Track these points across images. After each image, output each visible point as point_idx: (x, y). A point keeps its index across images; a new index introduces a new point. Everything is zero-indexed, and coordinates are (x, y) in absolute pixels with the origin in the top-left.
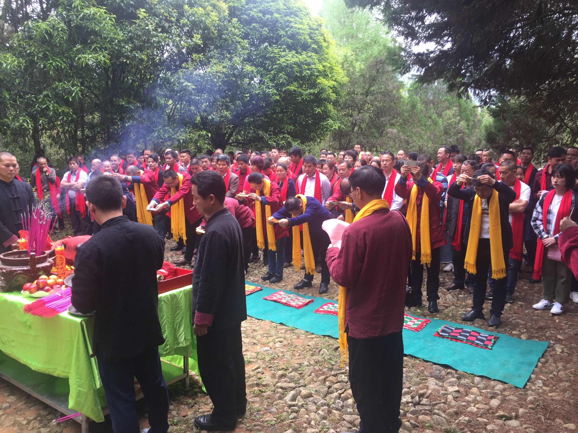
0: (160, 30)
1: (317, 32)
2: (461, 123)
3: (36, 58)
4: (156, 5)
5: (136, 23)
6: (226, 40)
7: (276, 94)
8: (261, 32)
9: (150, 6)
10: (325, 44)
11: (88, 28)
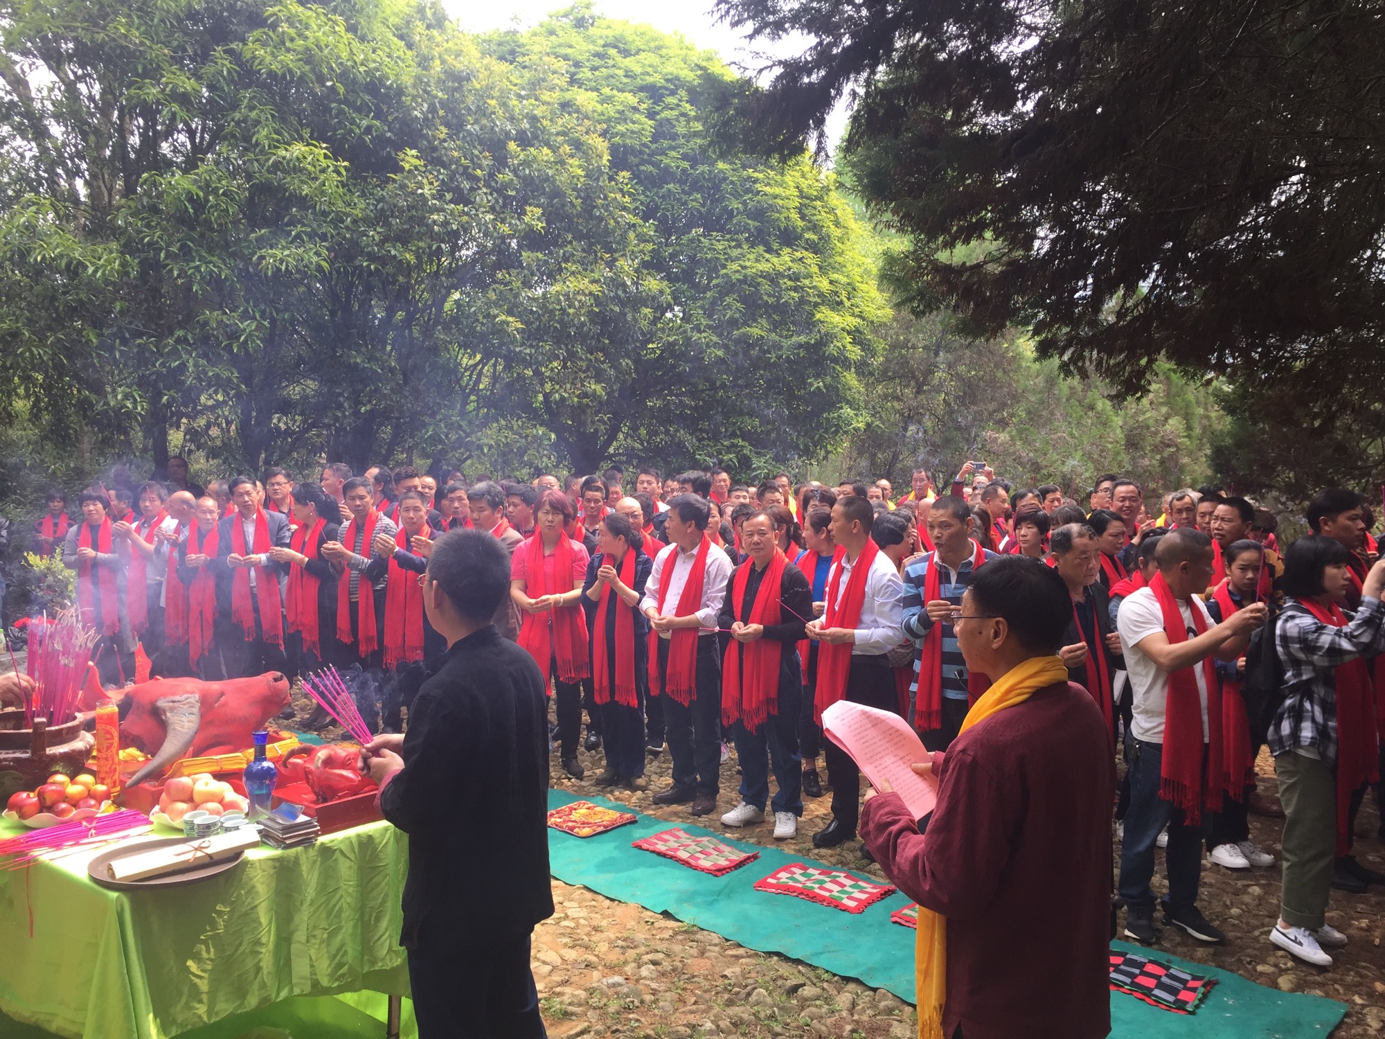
0: (448, 196)
1: (818, 203)
2: (1171, 421)
3: (162, 255)
4: (445, 141)
5: (394, 181)
6: (601, 219)
7: (716, 345)
8: (686, 203)
9: (429, 142)
10: (835, 232)
11: (286, 190)
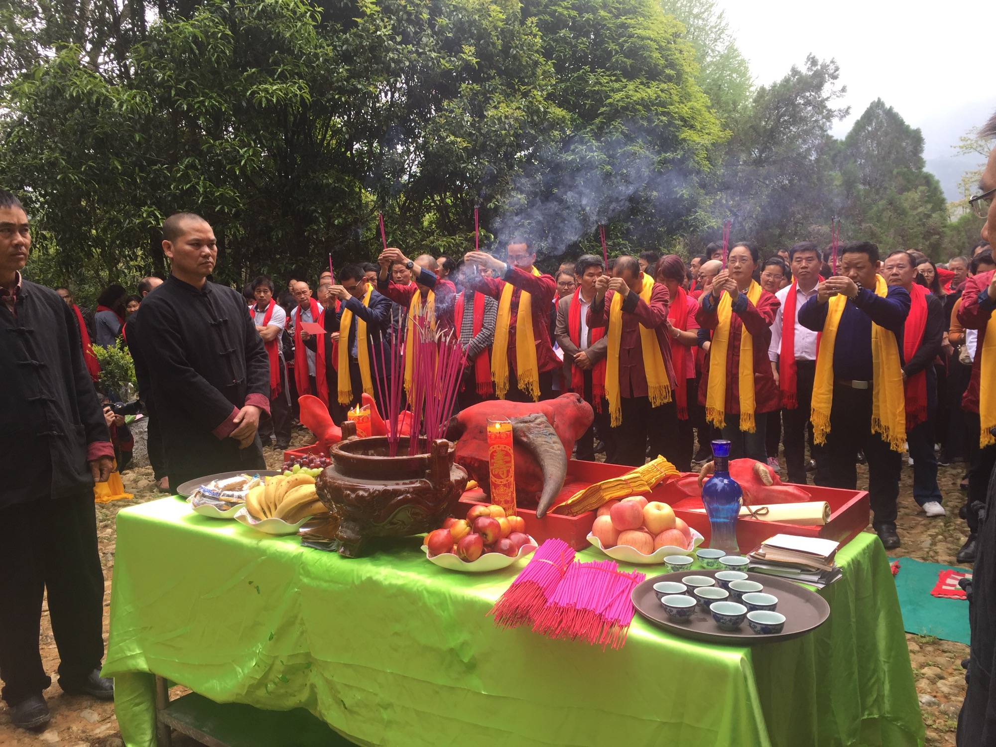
0: (399, 39)
1: (672, 46)
3: (173, 93)
5: (358, 24)
6: (515, 57)
7: (605, 162)
8: (576, 46)
11: (271, 33)
